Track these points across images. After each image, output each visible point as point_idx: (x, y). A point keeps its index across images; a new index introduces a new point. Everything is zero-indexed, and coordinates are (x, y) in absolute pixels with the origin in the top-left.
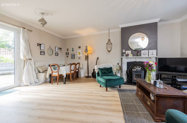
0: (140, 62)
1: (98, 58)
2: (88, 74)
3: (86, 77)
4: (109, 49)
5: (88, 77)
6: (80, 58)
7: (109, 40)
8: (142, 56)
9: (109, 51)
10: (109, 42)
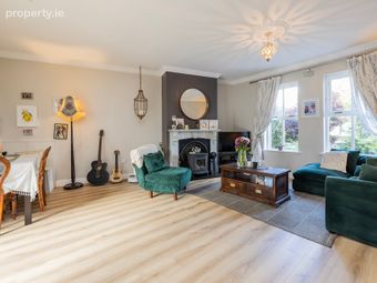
0: (198, 139)
1: (102, 133)
2: (73, 178)
3: (66, 188)
4: (141, 113)
5: (73, 186)
6: (28, 132)
7: (141, 91)
8: (201, 129)
9: (141, 117)
10: (141, 97)
